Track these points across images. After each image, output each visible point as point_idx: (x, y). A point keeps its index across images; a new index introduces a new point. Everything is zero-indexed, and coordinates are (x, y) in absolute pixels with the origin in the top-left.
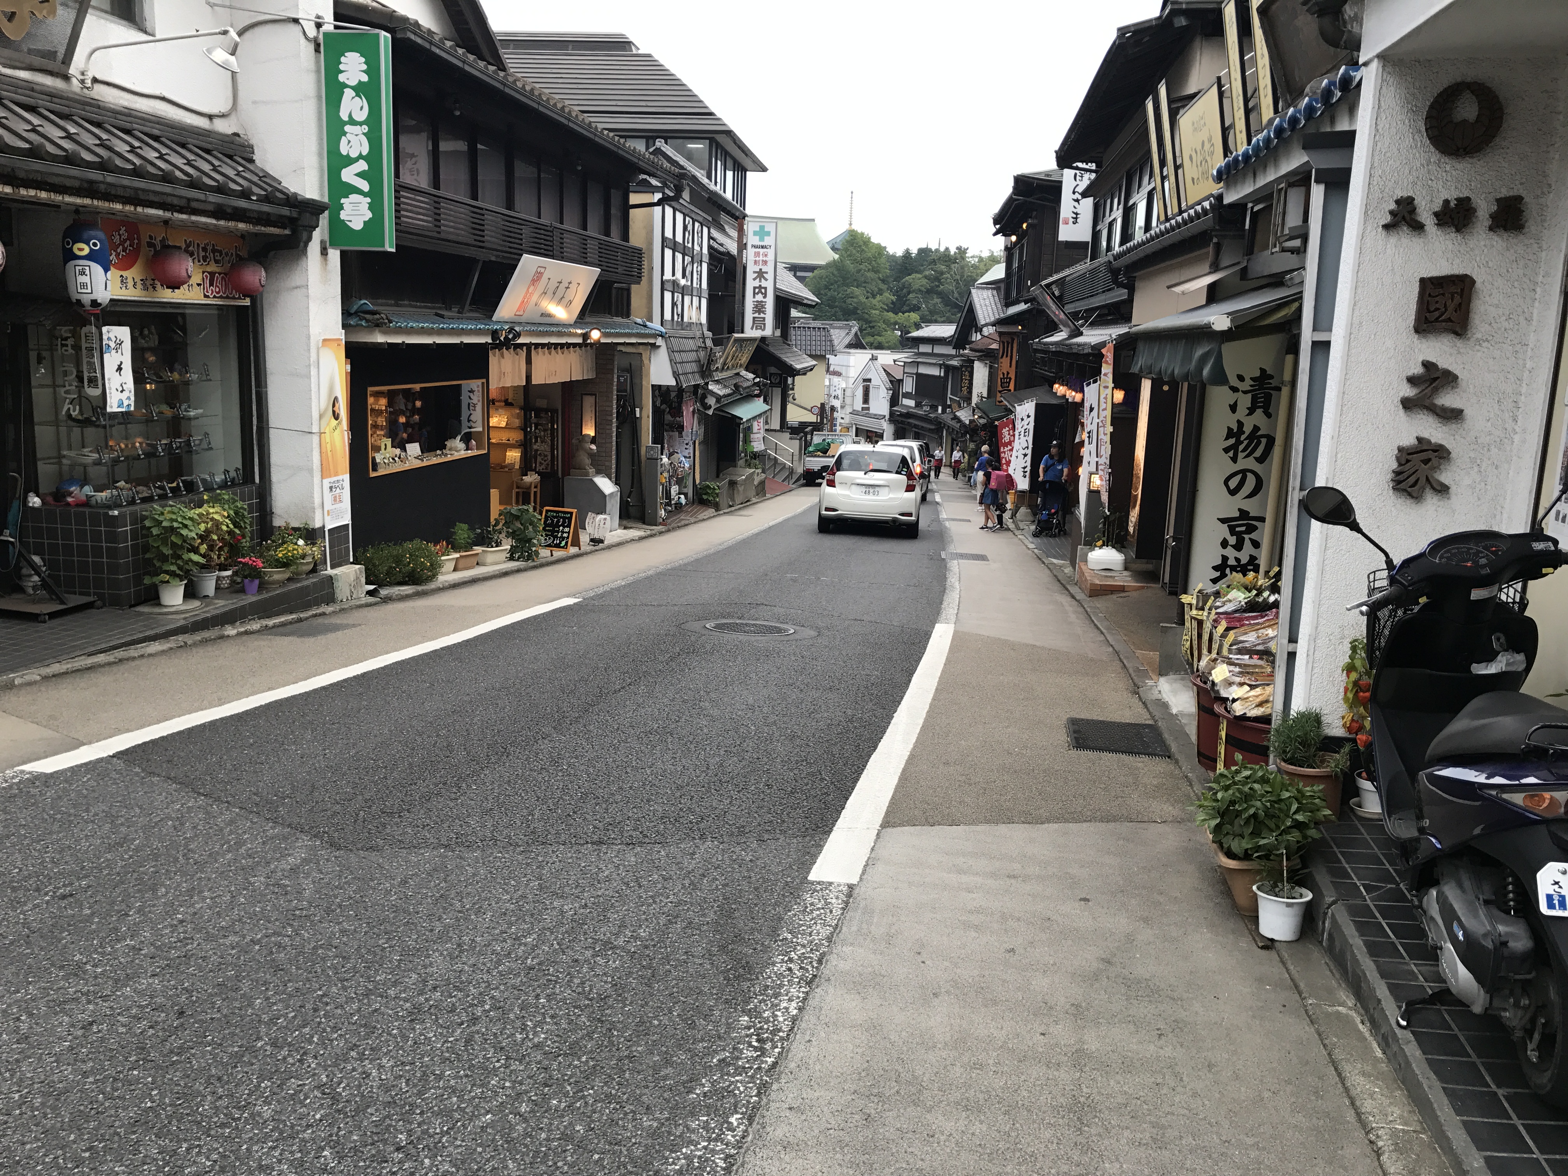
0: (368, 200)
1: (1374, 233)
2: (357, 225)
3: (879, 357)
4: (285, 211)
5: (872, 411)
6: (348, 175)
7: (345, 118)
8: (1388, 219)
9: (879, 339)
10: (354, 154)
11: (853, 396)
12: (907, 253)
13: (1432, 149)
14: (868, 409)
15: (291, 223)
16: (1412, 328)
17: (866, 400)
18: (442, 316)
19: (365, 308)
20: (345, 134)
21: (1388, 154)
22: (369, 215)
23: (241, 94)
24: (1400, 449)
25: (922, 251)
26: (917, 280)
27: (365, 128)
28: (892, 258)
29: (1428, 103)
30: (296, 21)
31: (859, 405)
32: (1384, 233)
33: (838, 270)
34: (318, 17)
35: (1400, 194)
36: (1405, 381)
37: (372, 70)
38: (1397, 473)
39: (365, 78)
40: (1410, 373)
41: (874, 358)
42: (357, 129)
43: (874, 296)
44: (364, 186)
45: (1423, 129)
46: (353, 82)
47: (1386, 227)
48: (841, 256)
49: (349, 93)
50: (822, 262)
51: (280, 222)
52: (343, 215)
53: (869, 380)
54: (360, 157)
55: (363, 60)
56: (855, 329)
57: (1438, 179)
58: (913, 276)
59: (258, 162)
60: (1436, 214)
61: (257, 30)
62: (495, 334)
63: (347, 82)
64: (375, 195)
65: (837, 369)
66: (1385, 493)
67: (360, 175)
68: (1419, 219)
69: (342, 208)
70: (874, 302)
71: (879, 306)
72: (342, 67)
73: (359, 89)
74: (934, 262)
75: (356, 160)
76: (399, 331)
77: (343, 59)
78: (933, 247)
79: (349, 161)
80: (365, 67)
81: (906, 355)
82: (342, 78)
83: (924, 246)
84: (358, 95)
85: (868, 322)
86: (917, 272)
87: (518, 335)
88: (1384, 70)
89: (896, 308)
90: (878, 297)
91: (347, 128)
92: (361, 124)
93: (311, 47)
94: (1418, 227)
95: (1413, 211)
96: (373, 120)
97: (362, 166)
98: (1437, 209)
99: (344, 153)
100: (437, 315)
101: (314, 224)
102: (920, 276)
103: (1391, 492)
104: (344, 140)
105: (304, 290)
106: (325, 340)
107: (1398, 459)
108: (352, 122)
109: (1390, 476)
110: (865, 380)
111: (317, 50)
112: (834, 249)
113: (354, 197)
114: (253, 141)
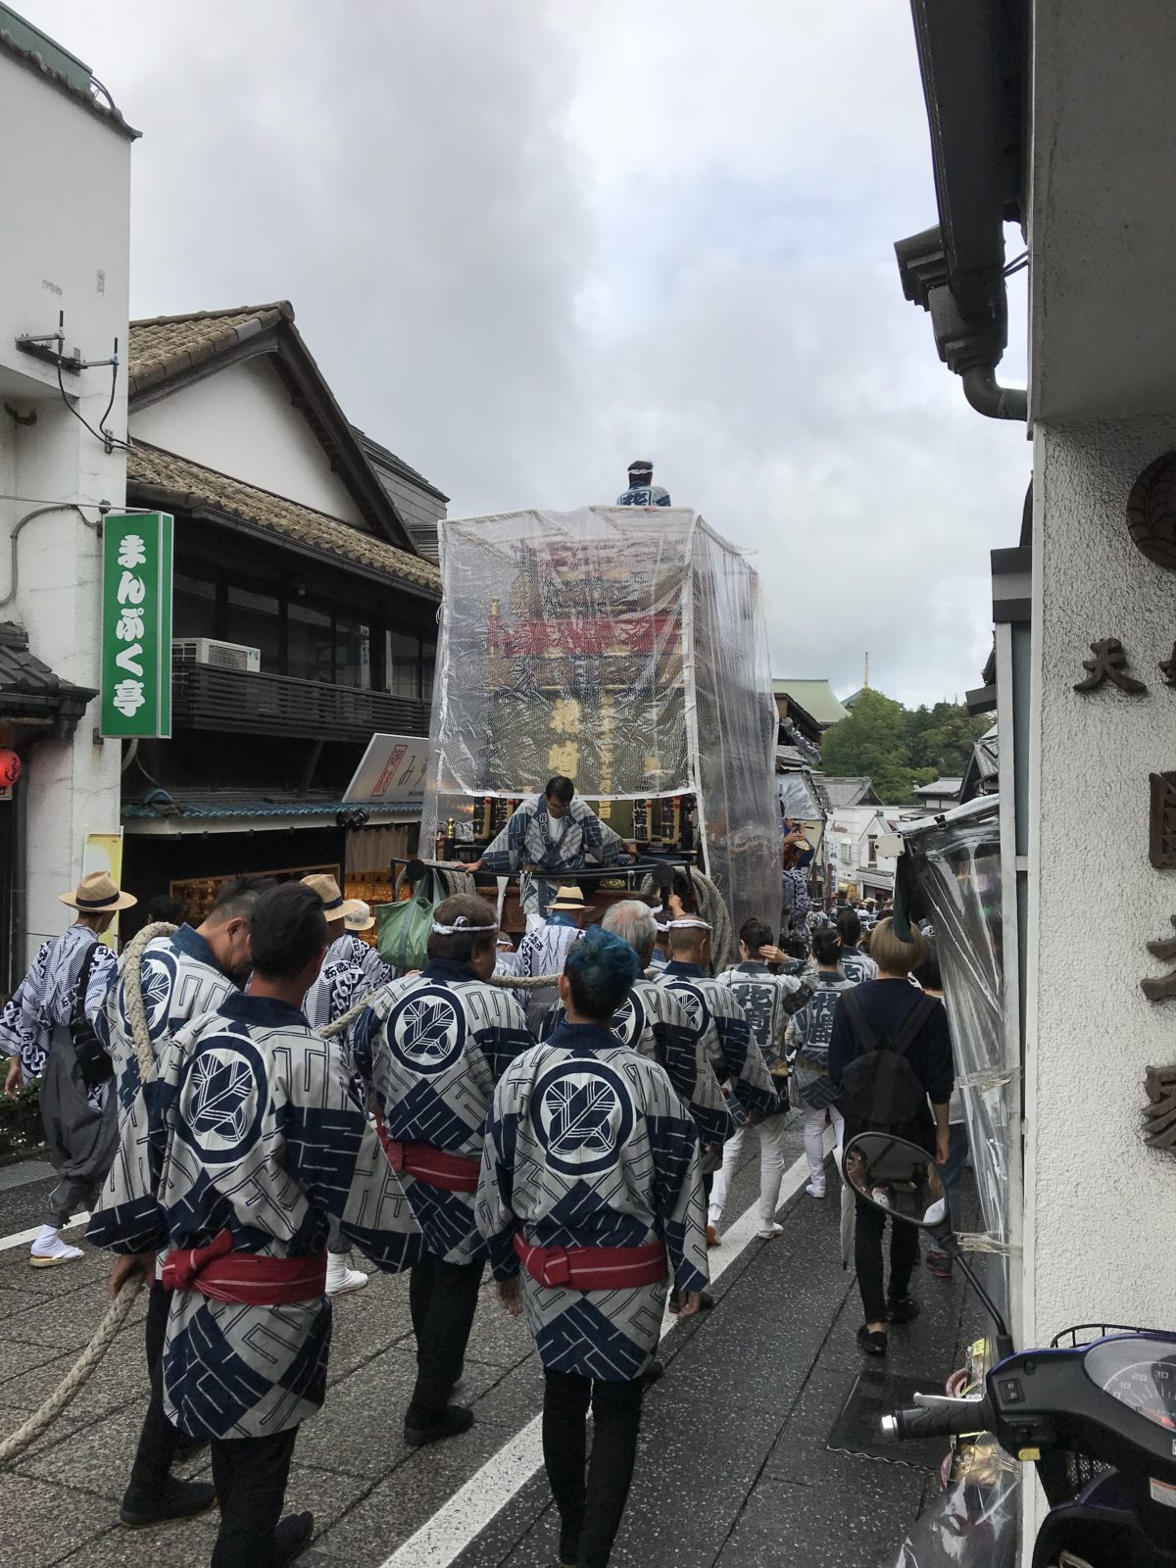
0: (142, 685)
1: (1062, 700)
2: (129, 711)
3: (885, 813)
4: (40, 700)
5: (879, 868)
6: (123, 660)
7: (122, 601)
8: (1082, 677)
9: (896, 793)
10: (129, 639)
11: (860, 853)
12: (923, 709)
13: (1145, 561)
14: (875, 866)
15: (55, 711)
16: (1146, 859)
17: (872, 857)
18: (271, 802)
19: (162, 798)
20: (121, 617)
21: (1071, 572)
22: (142, 701)
23: (21, 583)
24: (1151, 1073)
25: (939, 706)
26: (935, 736)
27: (141, 611)
28: (908, 715)
29: (1129, 488)
30: (75, 507)
31: (865, 862)
32: (1079, 699)
33: (852, 728)
34: (103, 502)
35: (1098, 635)
36: (1146, 952)
37: (150, 552)
38: (1152, 1116)
39: (143, 560)
40: (1153, 938)
41: (880, 815)
42: (133, 612)
43: (889, 752)
44: (138, 670)
45: (1125, 529)
46: (131, 565)
47: (1081, 689)
48: (854, 713)
49: (127, 575)
50: (835, 720)
51: (39, 712)
52: (116, 702)
53: (875, 837)
54: (136, 640)
55: (142, 541)
56: (868, 785)
57: (1158, 608)
58: (928, 732)
59: (32, 652)
60: (1164, 667)
61: (38, 519)
62: (339, 817)
63: (126, 565)
64: (148, 680)
65: (842, 825)
66: (1133, 1150)
67: (135, 659)
68: (1136, 677)
69: (116, 695)
70: (891, 757)
71: (895, 761)
72: (121, 550)
73: (138, 572)
74: (951, 717)
75: (130, 644)
76: (197, 821)
77: (123, 542)
78: (951, 702)
79: (125, 645)
80: (143, 549)
81: (913, 811)
82: (121, 561)
83: (942, 702)
84: (135, 578)
85: (883, 776)
86: (933, 727)
87: (367, 818)
88: (1047, 440)
89: (914, 763)
90: (894, 753)
91: (124, 612)
92: (136, 606)
93: (93, 533)
94: (1136, 690)
95: (1121, 664)
96: (149, 603)
97: (137, 649)
98: (1164, 659)
99: (120, 637)
100: (266, 800)
101: (78, 711)
102: (935, 731)
103: (1144, 1148)
104: (120, 624)
105: (69, 782)
106: (92, 836)
107: (1149, 1090)
108: (129, 605)
109: (1138, 1120)
110: (871, 837)
111: (99, 535)
112: (848, 707)
113: (128, 683)
114: (28, 630)
